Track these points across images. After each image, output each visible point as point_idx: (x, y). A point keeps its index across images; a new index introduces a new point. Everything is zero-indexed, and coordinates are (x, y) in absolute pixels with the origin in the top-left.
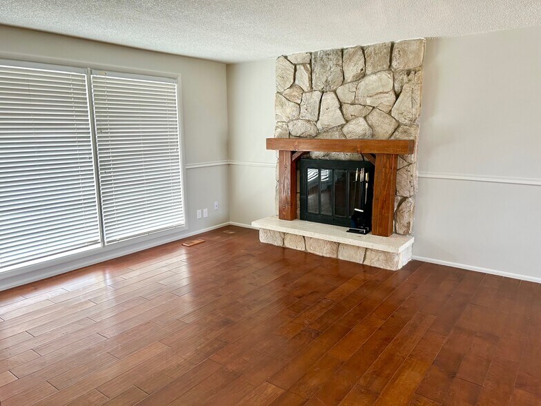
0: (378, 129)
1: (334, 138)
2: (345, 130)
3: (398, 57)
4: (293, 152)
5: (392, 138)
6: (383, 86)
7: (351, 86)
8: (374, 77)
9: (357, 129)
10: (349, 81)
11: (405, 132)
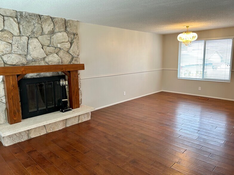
0: (64, 59)
1: (41, 64)
2: (47, 60)
3: (70, 26)
4: (18, 76)
5: (71, 63)
6: (64, 39)
7: (47, 37)
8: (60, 34)
9: (54, 59)
10: (46, 33)
11: (76, 60)
